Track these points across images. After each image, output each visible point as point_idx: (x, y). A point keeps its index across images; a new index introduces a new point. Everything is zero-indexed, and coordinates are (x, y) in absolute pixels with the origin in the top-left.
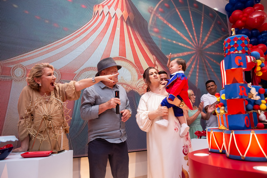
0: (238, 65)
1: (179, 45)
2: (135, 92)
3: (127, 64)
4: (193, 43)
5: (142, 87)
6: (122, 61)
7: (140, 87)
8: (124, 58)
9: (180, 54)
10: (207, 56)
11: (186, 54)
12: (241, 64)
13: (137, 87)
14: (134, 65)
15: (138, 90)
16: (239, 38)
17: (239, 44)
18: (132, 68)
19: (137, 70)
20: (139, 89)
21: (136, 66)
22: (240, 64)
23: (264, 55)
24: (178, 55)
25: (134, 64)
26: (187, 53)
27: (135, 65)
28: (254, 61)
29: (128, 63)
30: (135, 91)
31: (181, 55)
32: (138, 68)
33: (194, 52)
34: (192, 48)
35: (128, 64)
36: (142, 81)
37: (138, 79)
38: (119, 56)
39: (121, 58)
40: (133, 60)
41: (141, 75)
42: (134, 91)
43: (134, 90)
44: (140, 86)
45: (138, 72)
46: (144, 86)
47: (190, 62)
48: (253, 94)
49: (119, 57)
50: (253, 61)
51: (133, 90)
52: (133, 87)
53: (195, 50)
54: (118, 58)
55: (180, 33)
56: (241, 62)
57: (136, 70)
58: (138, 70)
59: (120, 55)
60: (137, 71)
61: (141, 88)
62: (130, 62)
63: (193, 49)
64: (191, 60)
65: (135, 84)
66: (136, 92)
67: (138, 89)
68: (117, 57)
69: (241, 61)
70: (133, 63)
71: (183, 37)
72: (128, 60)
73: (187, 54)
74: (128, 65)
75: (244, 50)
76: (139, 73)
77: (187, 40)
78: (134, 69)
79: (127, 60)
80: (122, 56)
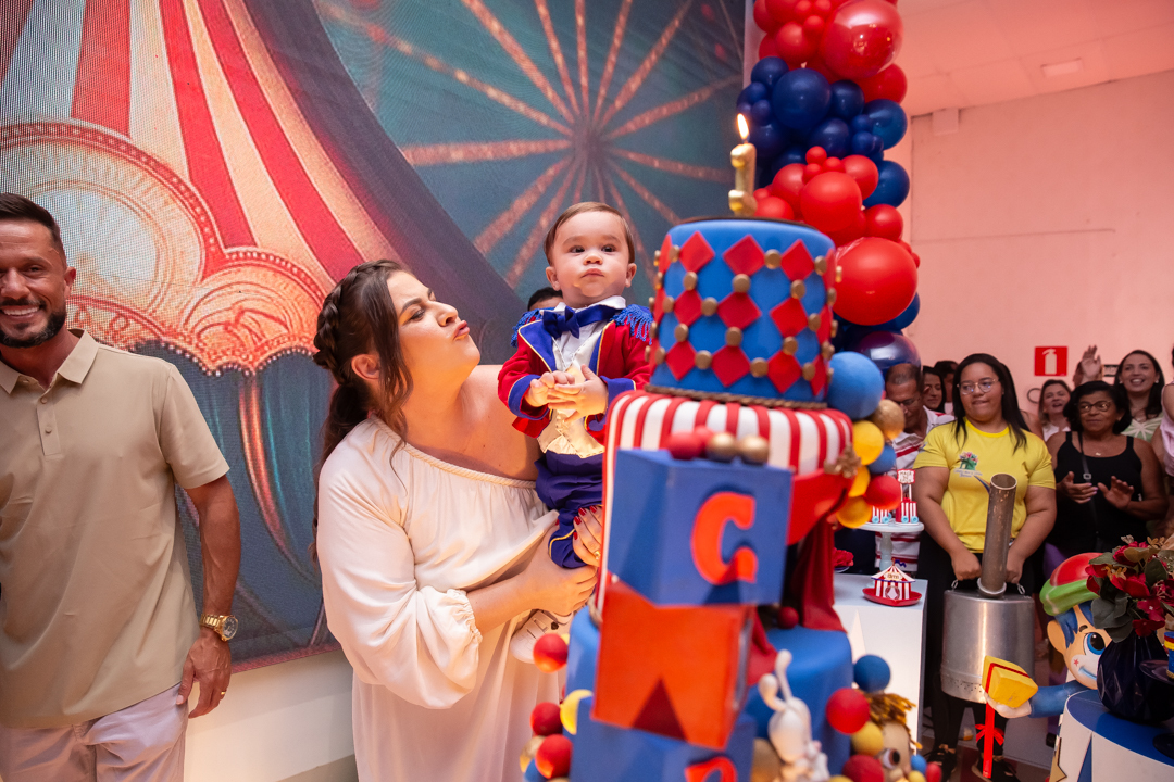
0: (714, 571)
1: (485, 95)
2: (174, 351)
3: (133, 174)
4: (566, 100)
5: (226, 325)
6: (95, 153)
7: (212, 325)
8: (107, 137)
9: (485, 147)
10: (625, 176)
11: (519, 149)
12: (742, 568)
13: (192, 322)
14: (182, 188)
15: (195, 341)
16: (771, 252)
17: (767, 300)
18: (169, 208)
19: (203, 219)
20: (203, 336)
21: (193, 195)
22: (732, 562)
23: (863, 208)
24: (470, 152)
25: (180, 181)
26: (522, 145)
27: (188, 189)
28: (838, 468)
29: (140, 174)
30: (177, 347)
31: (490, 155)
32: (211, 208)
33: (562, 144)
34: (554, 124)
35: (137, 179)
36: (229, 285)
37: (204, 278)
38: (74, 115)
39: (83, 130)
40: (177, 159)
41: (226, 251)
42: (168, 344)
43: (165, 338)
44: (216, 318)
45: (207, 230)
46: (237, 321)
47: (533, 198)
48: (787, 757)
49: (70, 128)
50: (838, 462)
51: (158, 341)
52: (163, 324)
53: (569, 132)
54: (63, 129)
55: (500, 33)
56: (745, 553)
57: (197, 218)
58: (208, 218)
59: (78, 111)
60: (199, 224)
61: (221, 328)
62: (160, 170)
63: (561, 128)
64: (541, 188)
65: (175, 304)
66: (179, 352)
67: (199, 335)
68: (58, 125)
69: (745, 544)
70: (178, 173)
71: (516, 58)
72: (140, 154)
73: (523, 153)
74: (138, 184)
75: (790, 358)
76: (212, 241)
77: (537, 77)
78: (178, 210)
79: (130, 148)
80: (100, 123)
